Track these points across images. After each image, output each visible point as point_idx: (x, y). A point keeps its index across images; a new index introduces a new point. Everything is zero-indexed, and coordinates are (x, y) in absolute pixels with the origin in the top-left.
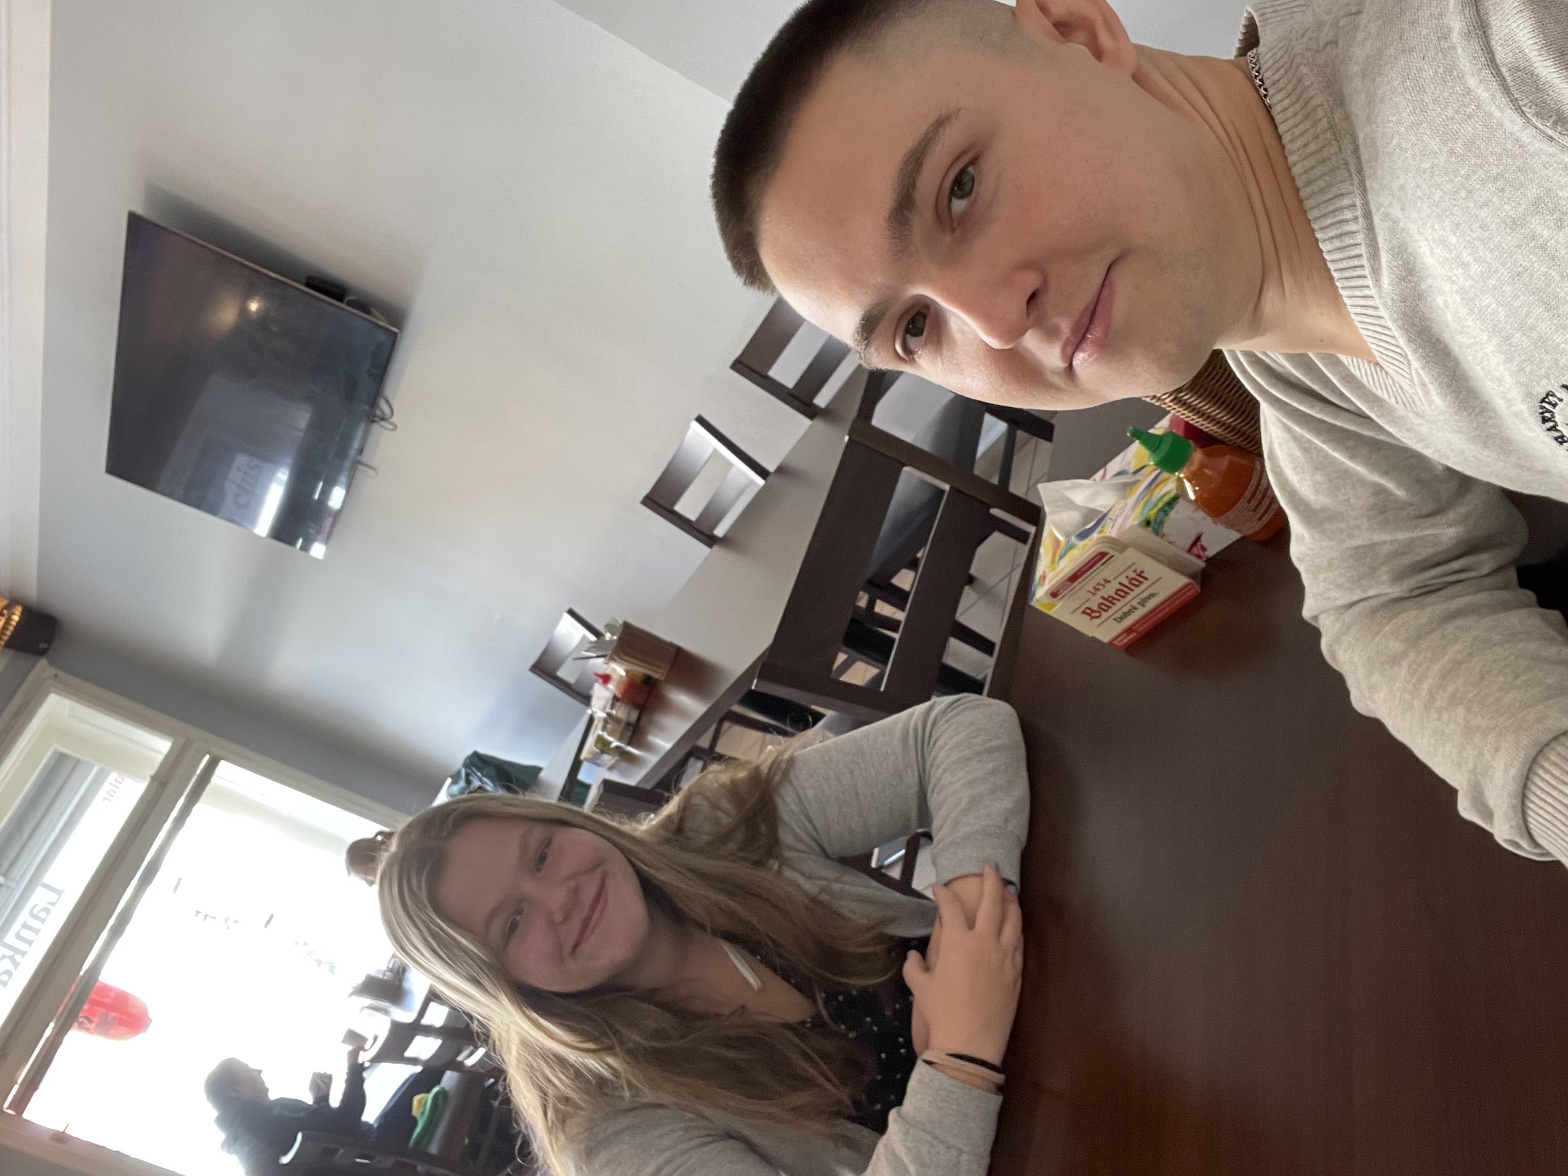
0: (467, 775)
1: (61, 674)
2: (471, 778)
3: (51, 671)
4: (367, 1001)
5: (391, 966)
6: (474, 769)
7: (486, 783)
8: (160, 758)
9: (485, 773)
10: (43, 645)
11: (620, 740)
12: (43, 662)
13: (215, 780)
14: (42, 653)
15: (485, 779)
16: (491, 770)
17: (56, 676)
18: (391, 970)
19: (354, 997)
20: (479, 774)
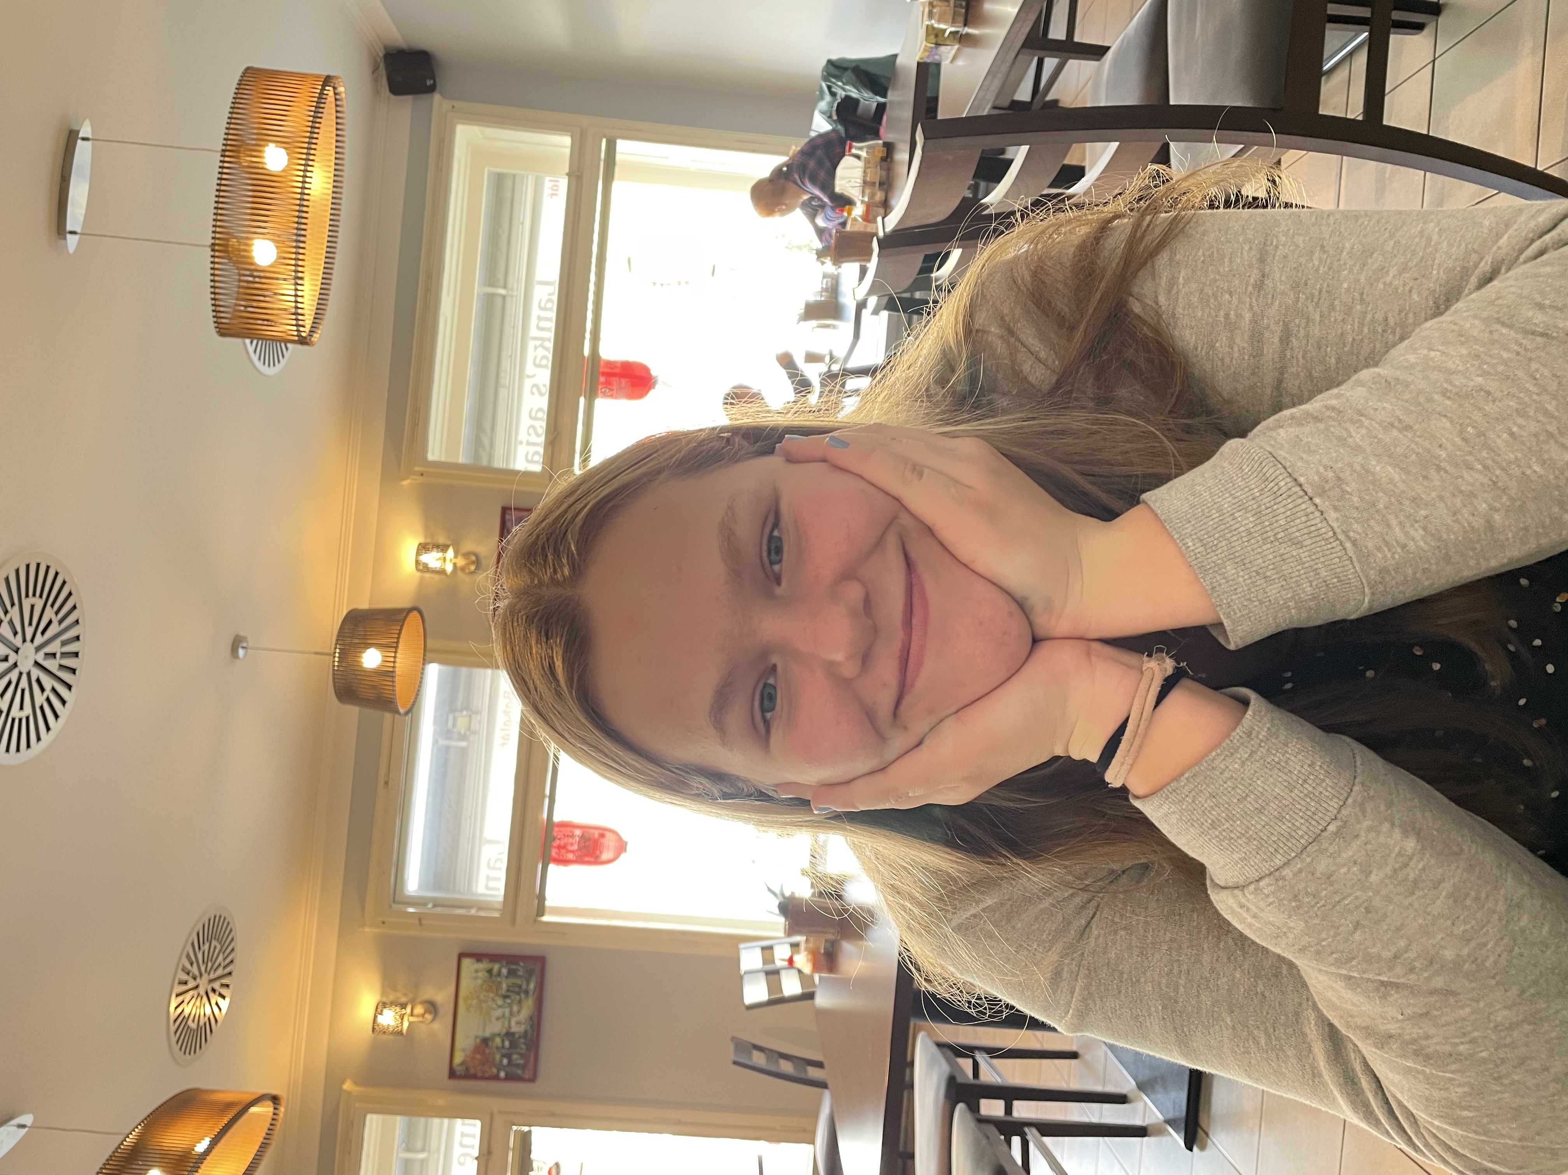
0: (829, 88)
1: (457, 104)
2: (833, 90)
3: (447, 105)
4: (814, 323)
5: (824, 286)
6: (833, 80)
7: (850, 91)
8: (568, 151)
9: (844, 80)
10: (429, 82)
11: (954, 22)
12: (437, 97)
13: (619, 157)
14: (432, 89)
15: (847, 87)
16: (849, 74)
17: (453, 107)
18: (826, 290)
19: (802, 323)
20: (840, 84)
